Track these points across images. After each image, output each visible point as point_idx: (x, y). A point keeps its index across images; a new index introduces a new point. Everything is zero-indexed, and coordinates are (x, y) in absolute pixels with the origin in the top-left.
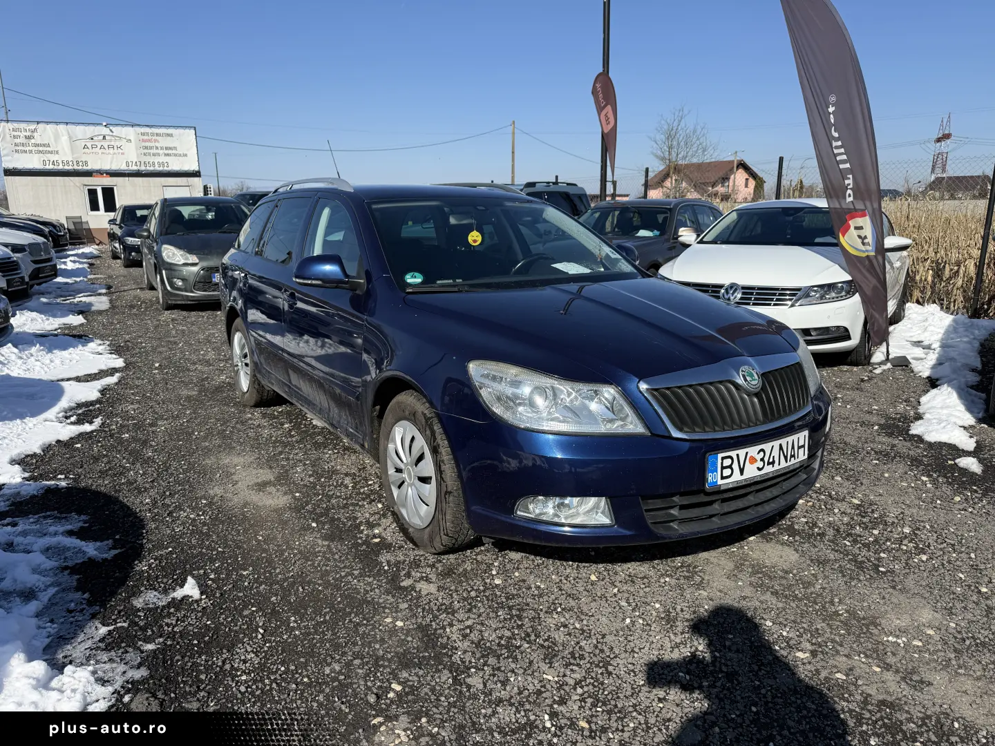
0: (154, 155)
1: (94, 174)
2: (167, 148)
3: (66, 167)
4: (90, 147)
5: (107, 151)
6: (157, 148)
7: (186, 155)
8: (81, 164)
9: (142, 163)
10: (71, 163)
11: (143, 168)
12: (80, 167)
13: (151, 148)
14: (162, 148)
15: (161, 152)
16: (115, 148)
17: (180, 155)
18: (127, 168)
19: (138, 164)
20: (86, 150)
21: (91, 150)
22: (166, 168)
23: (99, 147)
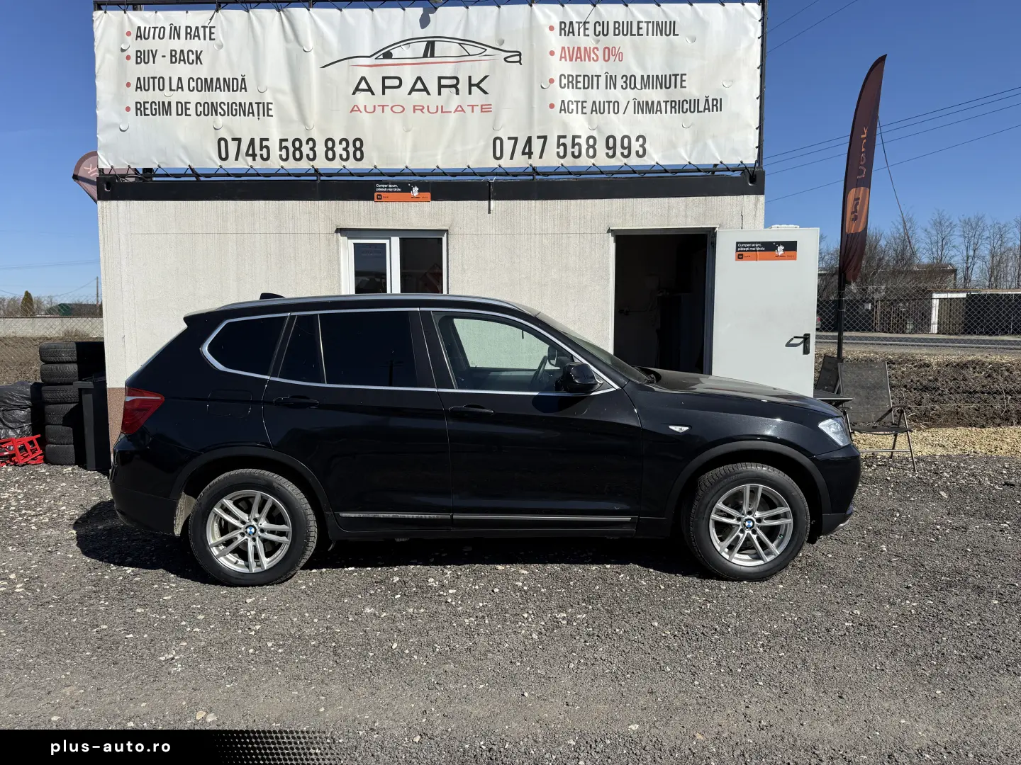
0: (597, 108)
1: (380, 188)
2: (647, 82)
3: (291, 165)
4: (377, 87)
5: (433, 100)
6: (612, 81)
7: (715, 105)
8: (339, 149)
9: (552, 141)
10: (306, 149)
11: (550, 160)
12: (337, 165)
13: (589, 81)
14: (630, 82)
15: (623, 96)
16: (463, 86)
17: (693, 106)
18: (493, 164)
19: (537, 145)
20: (362, 98)
21: (378, 98)
22: (634, 161)
23: (408, 85)
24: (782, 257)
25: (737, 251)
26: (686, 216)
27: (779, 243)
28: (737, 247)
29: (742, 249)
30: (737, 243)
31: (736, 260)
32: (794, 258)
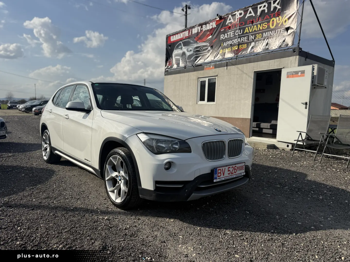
1: (205, 67)
24: (300, 76)
25: (287, 75)
26: (274, 65)
27: (299, 71)
28: (287, 74)
29: (288, 74)
30: (287, 72)
31: (287, 78)
32: (304, 76)
